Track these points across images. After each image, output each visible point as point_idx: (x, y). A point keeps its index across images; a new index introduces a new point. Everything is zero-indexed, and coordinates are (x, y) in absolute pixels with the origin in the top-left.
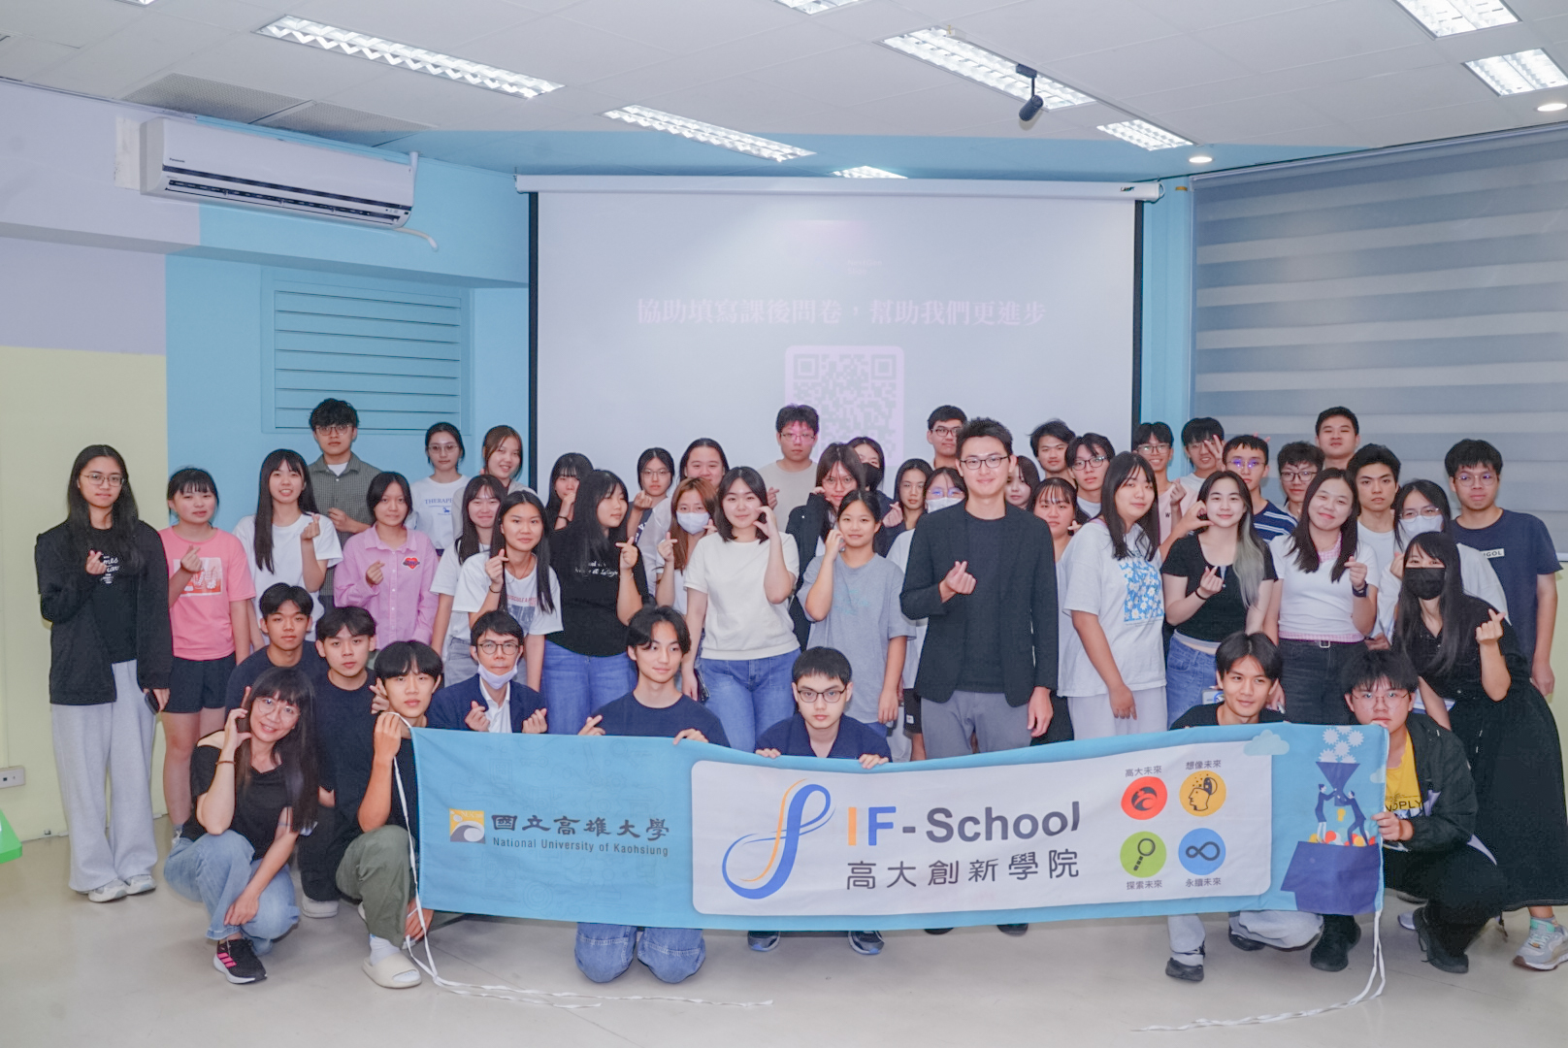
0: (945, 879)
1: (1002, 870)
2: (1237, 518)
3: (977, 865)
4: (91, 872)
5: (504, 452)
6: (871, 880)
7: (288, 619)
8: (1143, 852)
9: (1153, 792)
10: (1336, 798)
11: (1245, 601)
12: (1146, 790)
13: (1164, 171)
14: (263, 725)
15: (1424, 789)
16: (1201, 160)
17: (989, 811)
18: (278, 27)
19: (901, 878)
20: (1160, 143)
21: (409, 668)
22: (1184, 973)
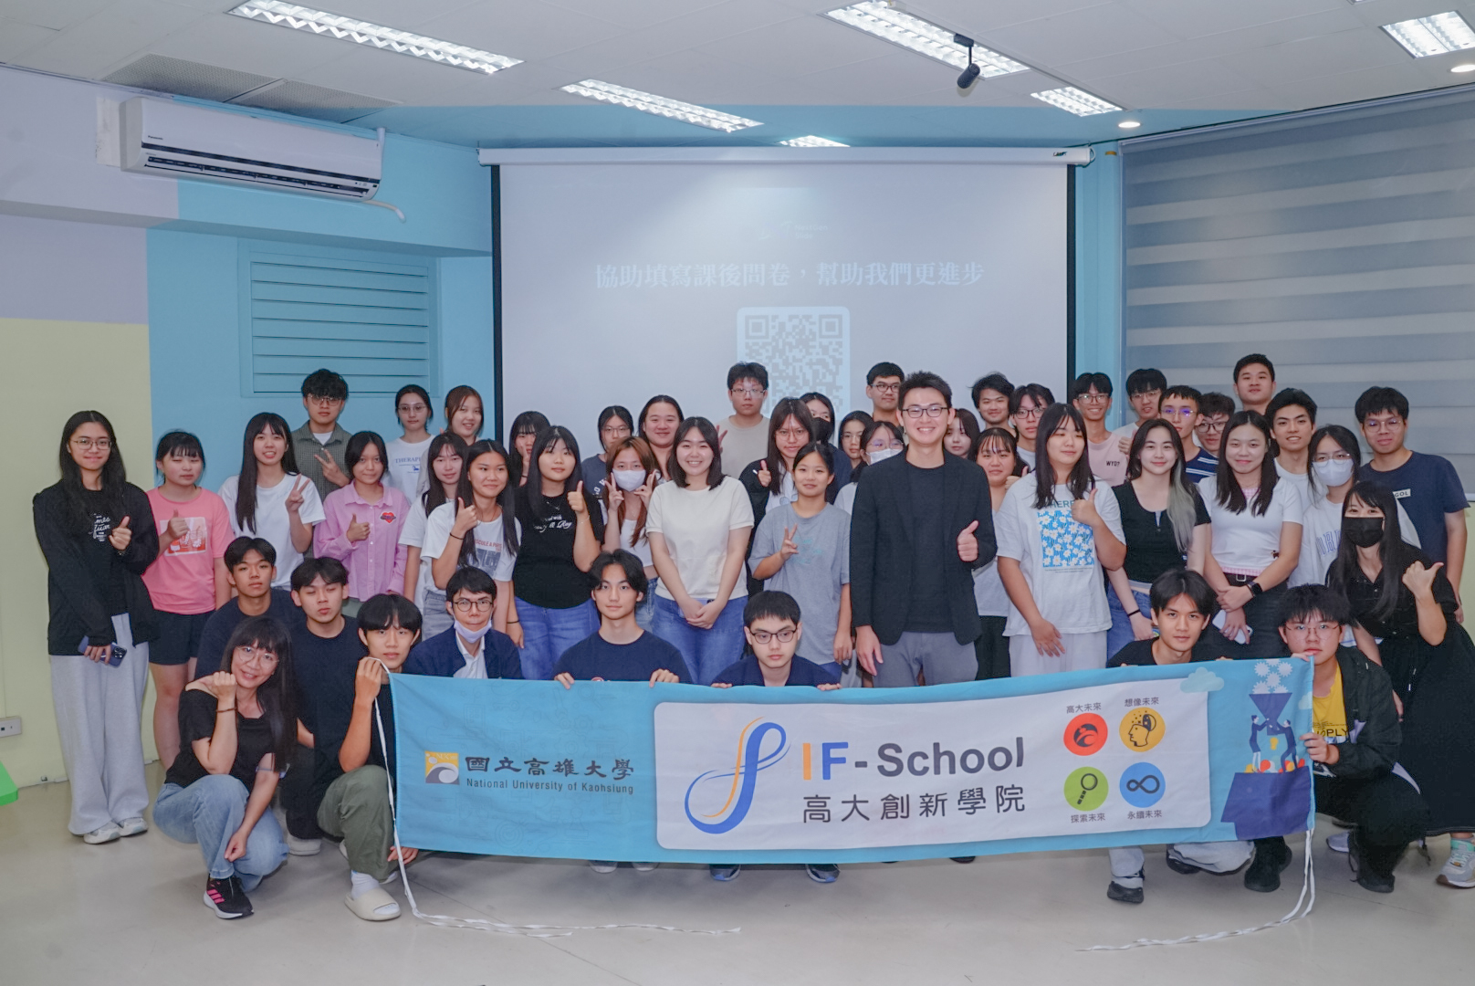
0: (897, 813)
1: (952, 804)
2: (1170, 465)
3: (927, 799)
4: (87, 816)
5: (466, 410)
6: (826, 813)
7: (253, 567)
8: (1086, 786)
9: (1094, 728)
10: (1268, 728)
11: (1179, 544)
12: (1088, 727)
13: (1095, 136)
14: (244, 672)
15: (1350, 719)
16: (1129, 125)
17: (936, 746)
18: (249, 7)
19: (855, 810)
20: (1091, 109)
21: (391, 623)
22: (1125, 896)
